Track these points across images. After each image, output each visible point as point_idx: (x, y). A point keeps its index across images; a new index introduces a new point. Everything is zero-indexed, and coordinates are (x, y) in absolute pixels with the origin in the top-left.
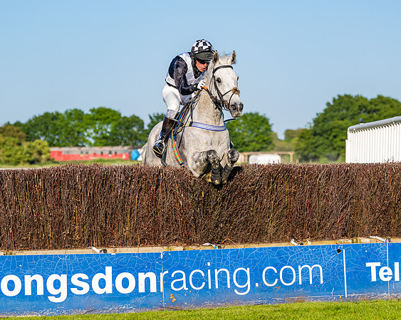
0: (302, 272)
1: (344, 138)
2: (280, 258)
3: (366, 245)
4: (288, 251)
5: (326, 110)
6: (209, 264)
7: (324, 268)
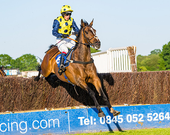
0: (50, 122)
4: (44, 113)
7: (59, 120)
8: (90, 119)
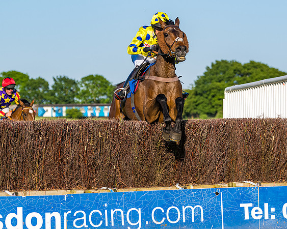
0: (186, 212)
1: (221, 97)
2: (166, 200)
3: (240, 188)
5: (205, 73)
6: (106, 205)
7: (203, 208)
8: (263, 209)
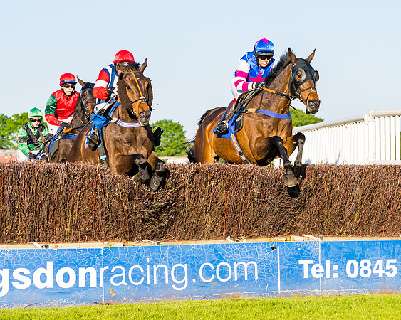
0: (238, 269)
2: (216, 255)
3: (299, 243)
4: (225, 248)
6: (148, 260)
7: (258, 265)
8: (324, 266)
